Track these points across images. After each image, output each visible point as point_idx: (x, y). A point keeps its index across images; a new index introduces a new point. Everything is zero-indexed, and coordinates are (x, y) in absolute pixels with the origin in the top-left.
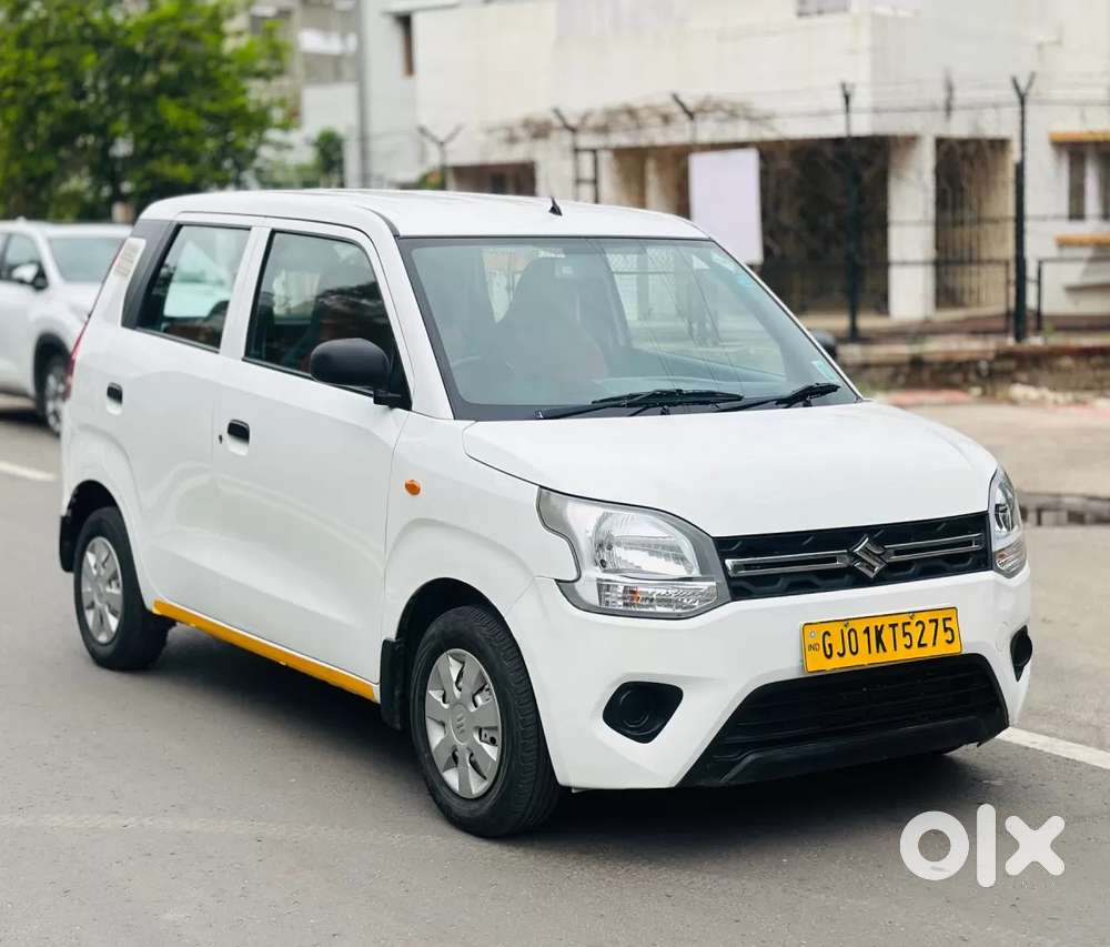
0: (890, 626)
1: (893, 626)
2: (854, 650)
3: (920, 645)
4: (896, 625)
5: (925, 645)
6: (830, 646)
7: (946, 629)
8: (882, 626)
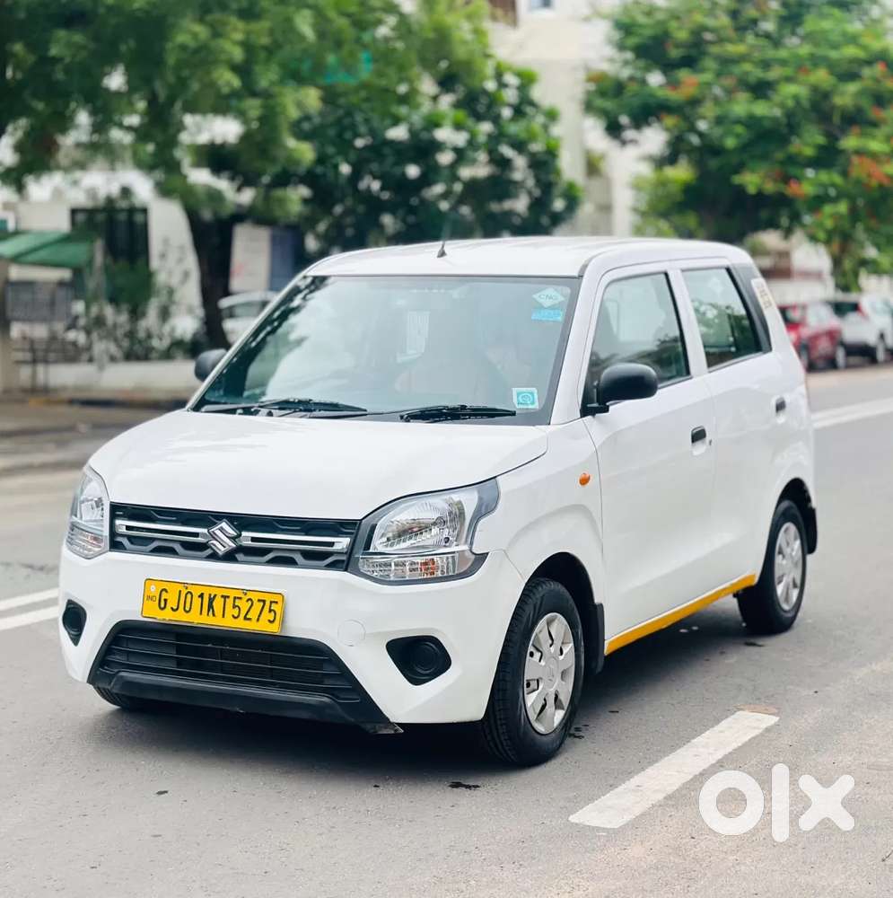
0: (222, 596)
1: (225, 597)
2: (187, 609)
3: (245, 618)
4: (228, 597)
5: (249, 619)
6: (166, 600)
7: (270, 611)
8: (215, 596)
